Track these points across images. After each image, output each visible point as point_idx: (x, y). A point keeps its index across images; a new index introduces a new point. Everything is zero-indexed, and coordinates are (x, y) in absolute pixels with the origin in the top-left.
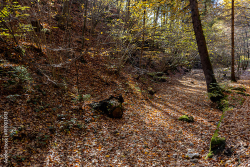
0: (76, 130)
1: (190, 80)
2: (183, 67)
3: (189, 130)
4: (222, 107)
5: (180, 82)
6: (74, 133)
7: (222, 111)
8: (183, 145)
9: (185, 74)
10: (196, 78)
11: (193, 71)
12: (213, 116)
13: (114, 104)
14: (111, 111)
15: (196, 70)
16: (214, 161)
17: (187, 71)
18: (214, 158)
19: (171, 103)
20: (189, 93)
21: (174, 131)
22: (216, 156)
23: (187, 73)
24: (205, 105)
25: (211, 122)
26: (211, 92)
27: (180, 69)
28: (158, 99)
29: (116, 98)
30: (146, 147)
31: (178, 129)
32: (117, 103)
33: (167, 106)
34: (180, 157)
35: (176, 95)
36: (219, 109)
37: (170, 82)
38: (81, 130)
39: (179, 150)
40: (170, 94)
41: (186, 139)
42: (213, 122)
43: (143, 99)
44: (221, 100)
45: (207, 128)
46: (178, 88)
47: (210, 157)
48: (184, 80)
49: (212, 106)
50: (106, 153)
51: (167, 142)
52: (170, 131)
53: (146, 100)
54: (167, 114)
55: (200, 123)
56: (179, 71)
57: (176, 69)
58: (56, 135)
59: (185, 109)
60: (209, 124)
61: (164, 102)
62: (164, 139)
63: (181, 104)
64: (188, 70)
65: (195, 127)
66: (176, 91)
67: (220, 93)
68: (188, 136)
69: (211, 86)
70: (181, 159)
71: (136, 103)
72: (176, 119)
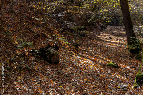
0: (27, 70)
1: (108, 36)
2: (100, 23)
3: (116, 72)
4: (141, 57)
5: (98, 38)
6: (26, 72)
7: (140, 60)
8: (114, 82)
9: (102, 30)
10: (113, 34)
11: (109, 28)
12: (134, 64)
13: (52, 52)
14: (50, 58)
15: (111, 27)
16: (139, 89)
17: (104, 28)
18: (139, 87)
19: (96, 54)
20: (110, 47)
21: (105, 73)
22: (140, 86)
23: (104, 29)
24: (125, 57)
25: (132, 68)
26: (131, 45)
27: (97, 25)
28: (83, 51)
29: (53, 47)
30: (87, 82)
31: (107, 72)
32: (55, 50)
33: (93, 56)
34: (114, 88)
35: (99, 48)
36: (138, 59)
37: (89, 36)
38: (30, 70)
39: (111, 85)
40: (93, 47)
41: (115, 78)
42: (134, 68)
43: (70, 50)
44: (140, 51)
45: (130, 72)
46: (98, 42)
47: (136, 87)
48: (102, 36)
49: (131, 57)
50: (59, 85)
51: (102, 79)
52: (101, 73)
53: (73, 51)
54: (96, 62)
55: (124, 68)
56: (96, 27)
57: (94, 25)
58: (13, 73)
59: (109, 58)
60: (131, 70)
61: (89, 53)
62: (99, 78)
63: (105, 55)
64: (105, 26)
65: (120, 71)
66: (97, 44)
67: (138, 46)
68: (116, 76)
69: (131, 40)
70: (114, 89)
71: (66, 53)
72: (104, 66)
